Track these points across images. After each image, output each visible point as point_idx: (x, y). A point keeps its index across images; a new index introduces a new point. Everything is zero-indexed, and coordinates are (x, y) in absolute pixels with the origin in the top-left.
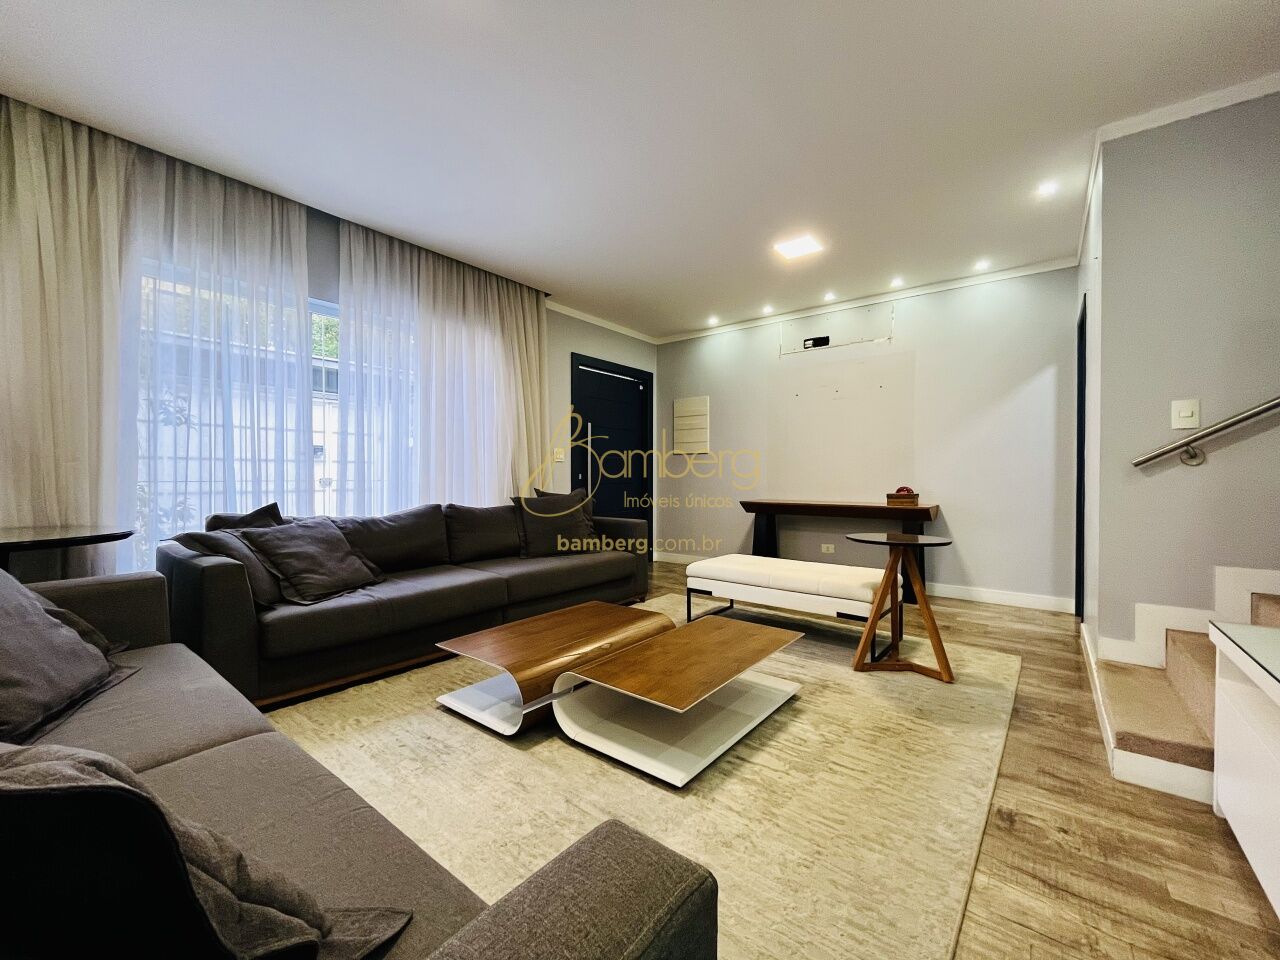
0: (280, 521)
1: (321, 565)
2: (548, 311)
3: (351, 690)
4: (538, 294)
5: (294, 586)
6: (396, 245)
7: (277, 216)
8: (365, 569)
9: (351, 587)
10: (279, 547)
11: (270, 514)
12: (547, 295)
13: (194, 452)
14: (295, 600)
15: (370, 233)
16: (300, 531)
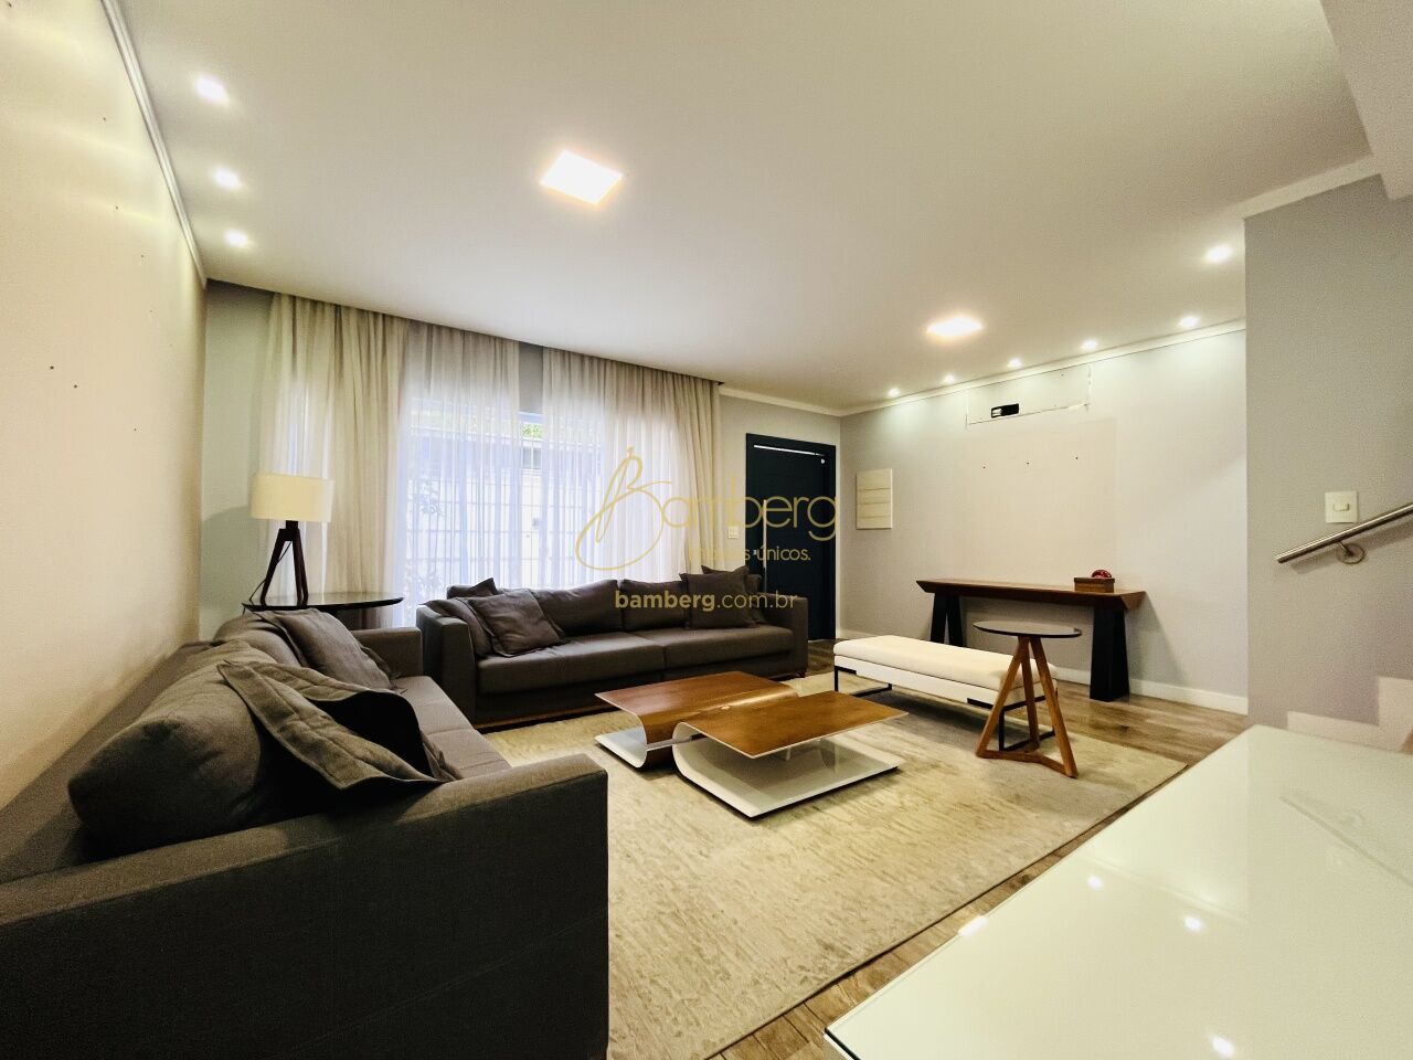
0: (495, 592)
1: (520, 627)
2: (721, 397)
3: (538, 726)
4: (711, 384)
5: (501, 642)
6: (587, 362)
7: (498, 353)
8: (554, 632)
9: (542, 646)
10: (492, 612)
11: (488, 586)
12: (720, 383)
13: (441, 528)
14: (501, 653)
15: (565, 354)
16: (508, 600)
